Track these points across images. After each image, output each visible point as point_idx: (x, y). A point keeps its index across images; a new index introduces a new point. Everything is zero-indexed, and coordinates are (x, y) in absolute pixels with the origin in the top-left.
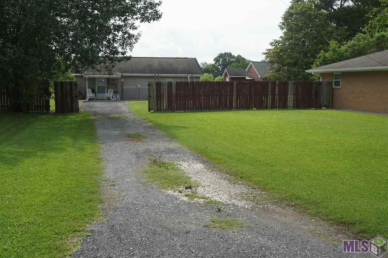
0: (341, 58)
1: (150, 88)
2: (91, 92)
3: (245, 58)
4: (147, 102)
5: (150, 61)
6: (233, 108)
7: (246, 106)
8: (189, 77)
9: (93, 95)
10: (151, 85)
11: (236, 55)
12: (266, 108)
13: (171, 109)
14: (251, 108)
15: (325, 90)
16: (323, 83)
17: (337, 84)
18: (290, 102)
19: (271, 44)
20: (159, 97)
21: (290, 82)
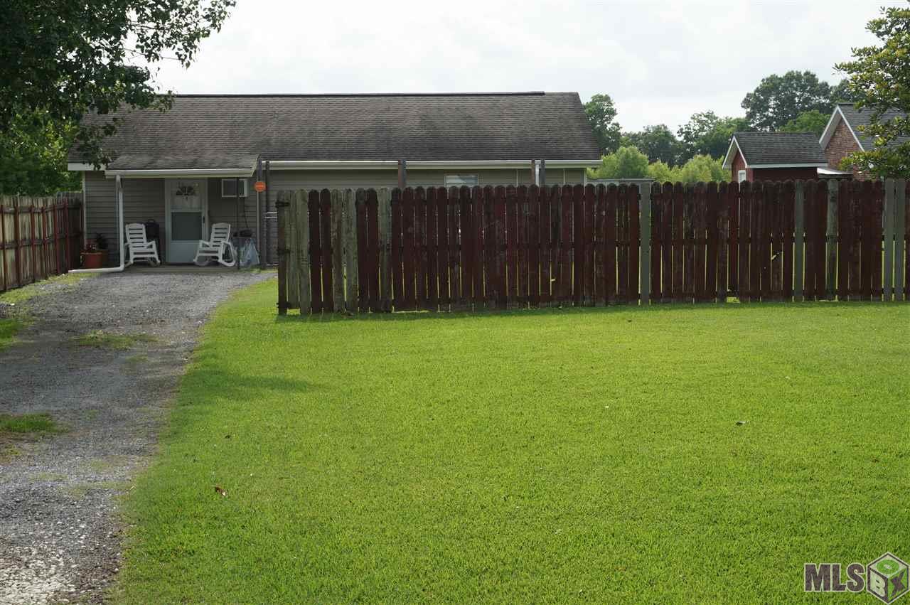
1: (287, 215)
2: (144, 235)
4: (272, 275)
5: (388, 109)
6: (638, 296)
8: (537, 170)
9: (151, 246)
10: (288, 204)
20: (322, 254)
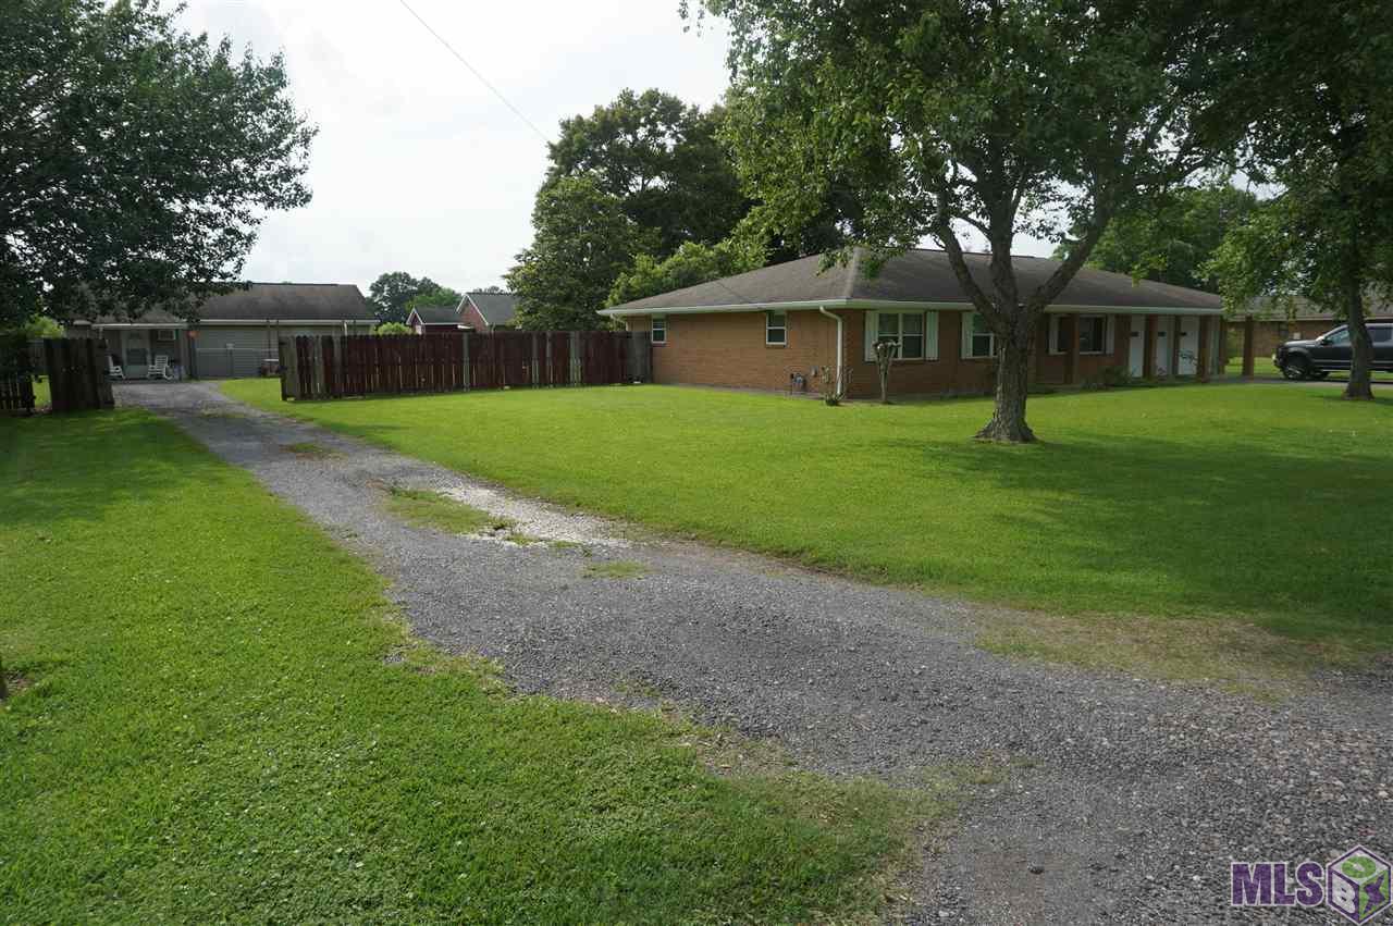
0: (658, 288)
1: (284, 350)
3: (440, 285)
6: (464, 387)
7: (490, 383)
8: (345, 326)
9: (117, 369)
10: (285, 343)
11: (419, 278)
12: (529, 385)
13: (333, 393)
14: (499, 386)
15: (637, 350)
16: (634, 335)
17: (659, 336)
18: (575, 374)
19: (518, 257)
20: (305, 370)
21: (572, 333)
